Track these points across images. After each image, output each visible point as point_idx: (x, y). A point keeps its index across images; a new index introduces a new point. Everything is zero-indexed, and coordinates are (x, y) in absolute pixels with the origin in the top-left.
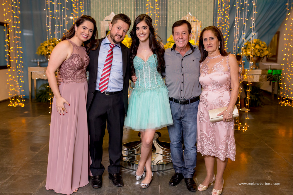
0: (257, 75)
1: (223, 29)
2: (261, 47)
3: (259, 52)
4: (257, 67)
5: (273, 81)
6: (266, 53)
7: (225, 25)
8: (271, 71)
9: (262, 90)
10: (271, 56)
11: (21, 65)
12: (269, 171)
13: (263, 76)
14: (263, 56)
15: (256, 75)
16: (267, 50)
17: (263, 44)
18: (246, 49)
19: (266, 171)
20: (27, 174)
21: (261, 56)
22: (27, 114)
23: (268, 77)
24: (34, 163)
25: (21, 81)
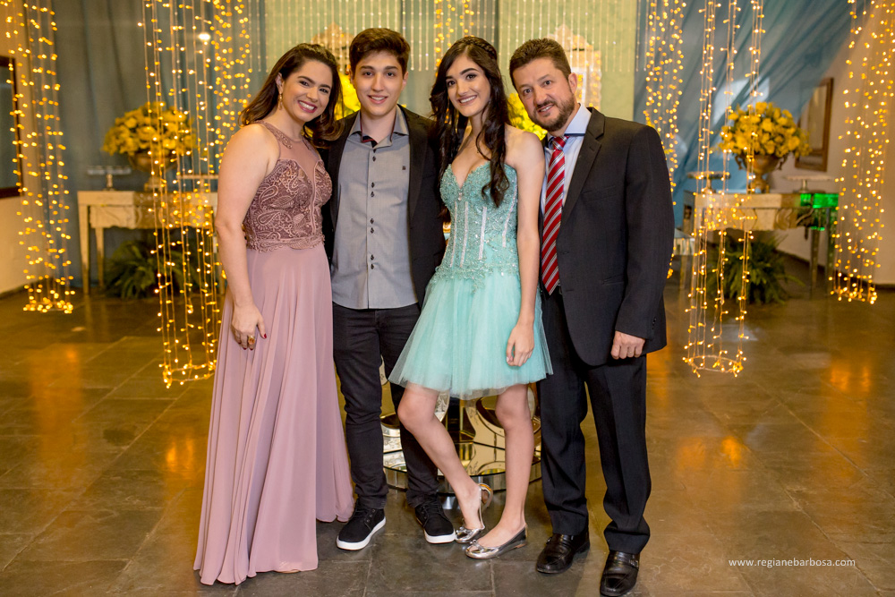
0: (768, 208)
1: (666, 73)
2: (777, 127)
3: (771, 142)
4: (768, 187)
5: (815, 228)
6: (793, 143)
7: (671, 60)
8: (810, 196)
9: (782, 254)
10: (808, 153)
11: (62, 186)
12: (798, 488)
13: (784, 214)
14: (784, 152)
15: (764, 209)
16: (796, 134)
17: (785, 116)
18: (733, 131)
19: (788, 488)
20: (105, 510)
21: (777, 154)
22: (80, 334)
23: (799, 216)
24: (119, 478)
25: (63, 235)
